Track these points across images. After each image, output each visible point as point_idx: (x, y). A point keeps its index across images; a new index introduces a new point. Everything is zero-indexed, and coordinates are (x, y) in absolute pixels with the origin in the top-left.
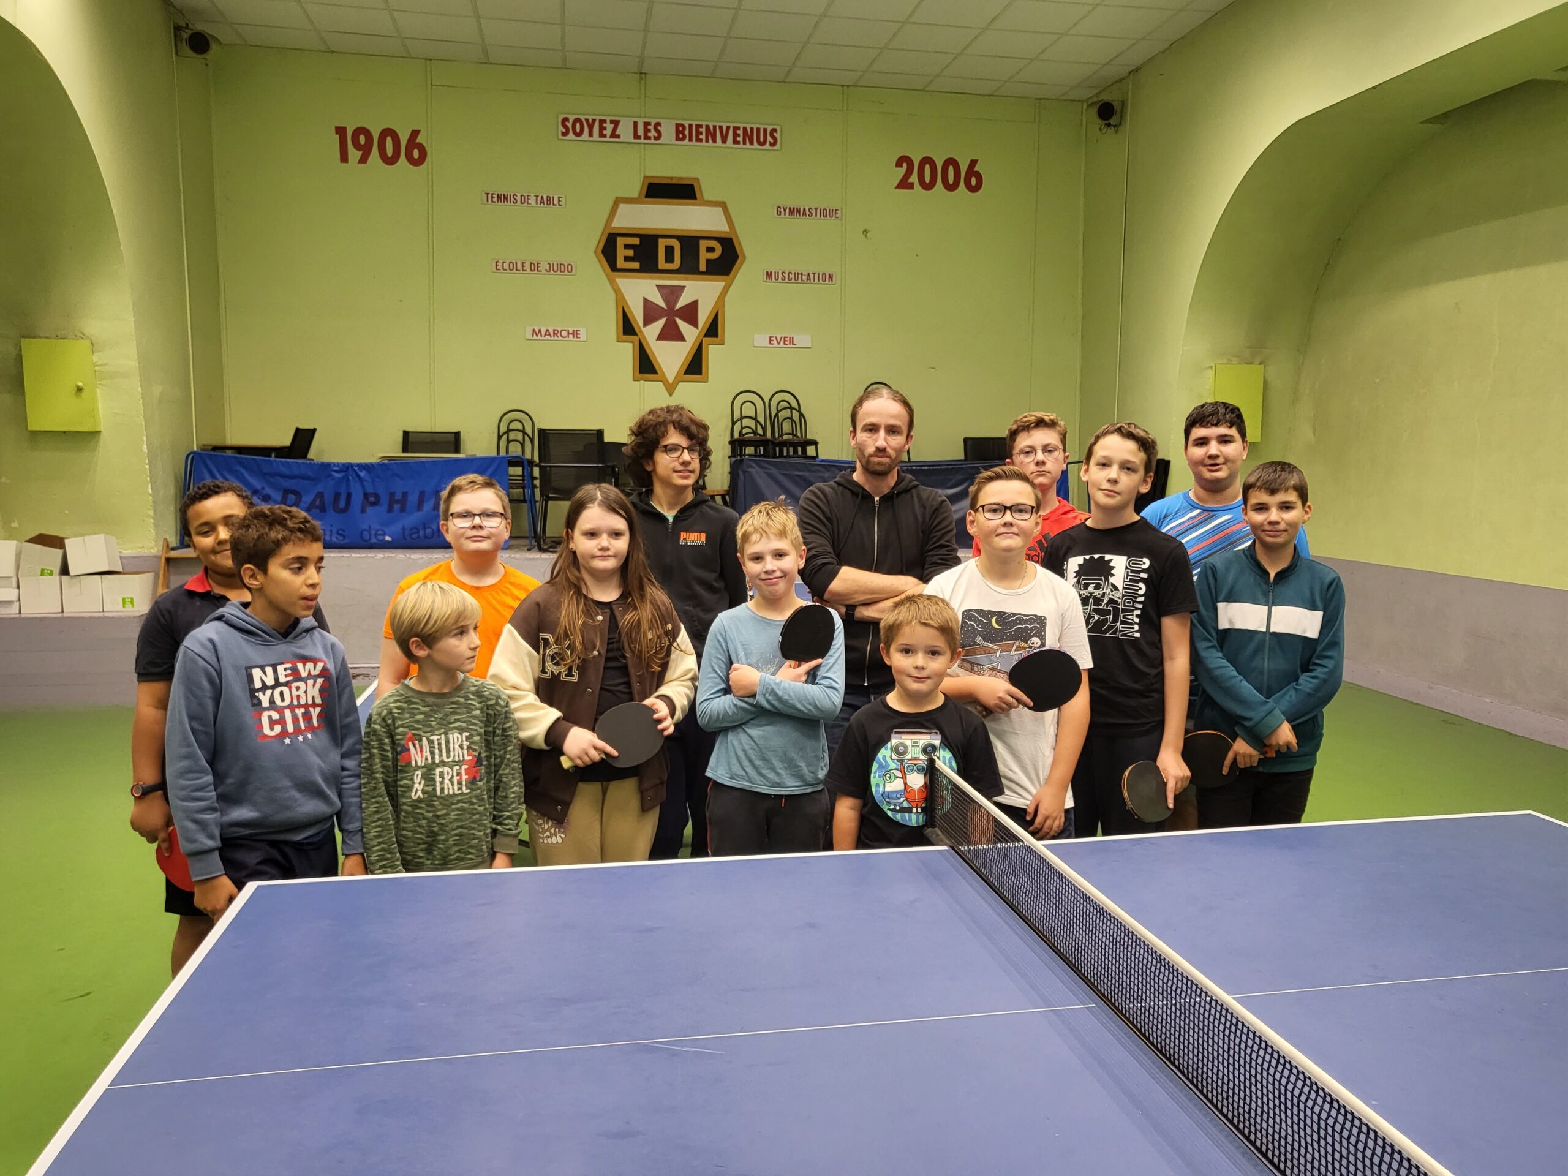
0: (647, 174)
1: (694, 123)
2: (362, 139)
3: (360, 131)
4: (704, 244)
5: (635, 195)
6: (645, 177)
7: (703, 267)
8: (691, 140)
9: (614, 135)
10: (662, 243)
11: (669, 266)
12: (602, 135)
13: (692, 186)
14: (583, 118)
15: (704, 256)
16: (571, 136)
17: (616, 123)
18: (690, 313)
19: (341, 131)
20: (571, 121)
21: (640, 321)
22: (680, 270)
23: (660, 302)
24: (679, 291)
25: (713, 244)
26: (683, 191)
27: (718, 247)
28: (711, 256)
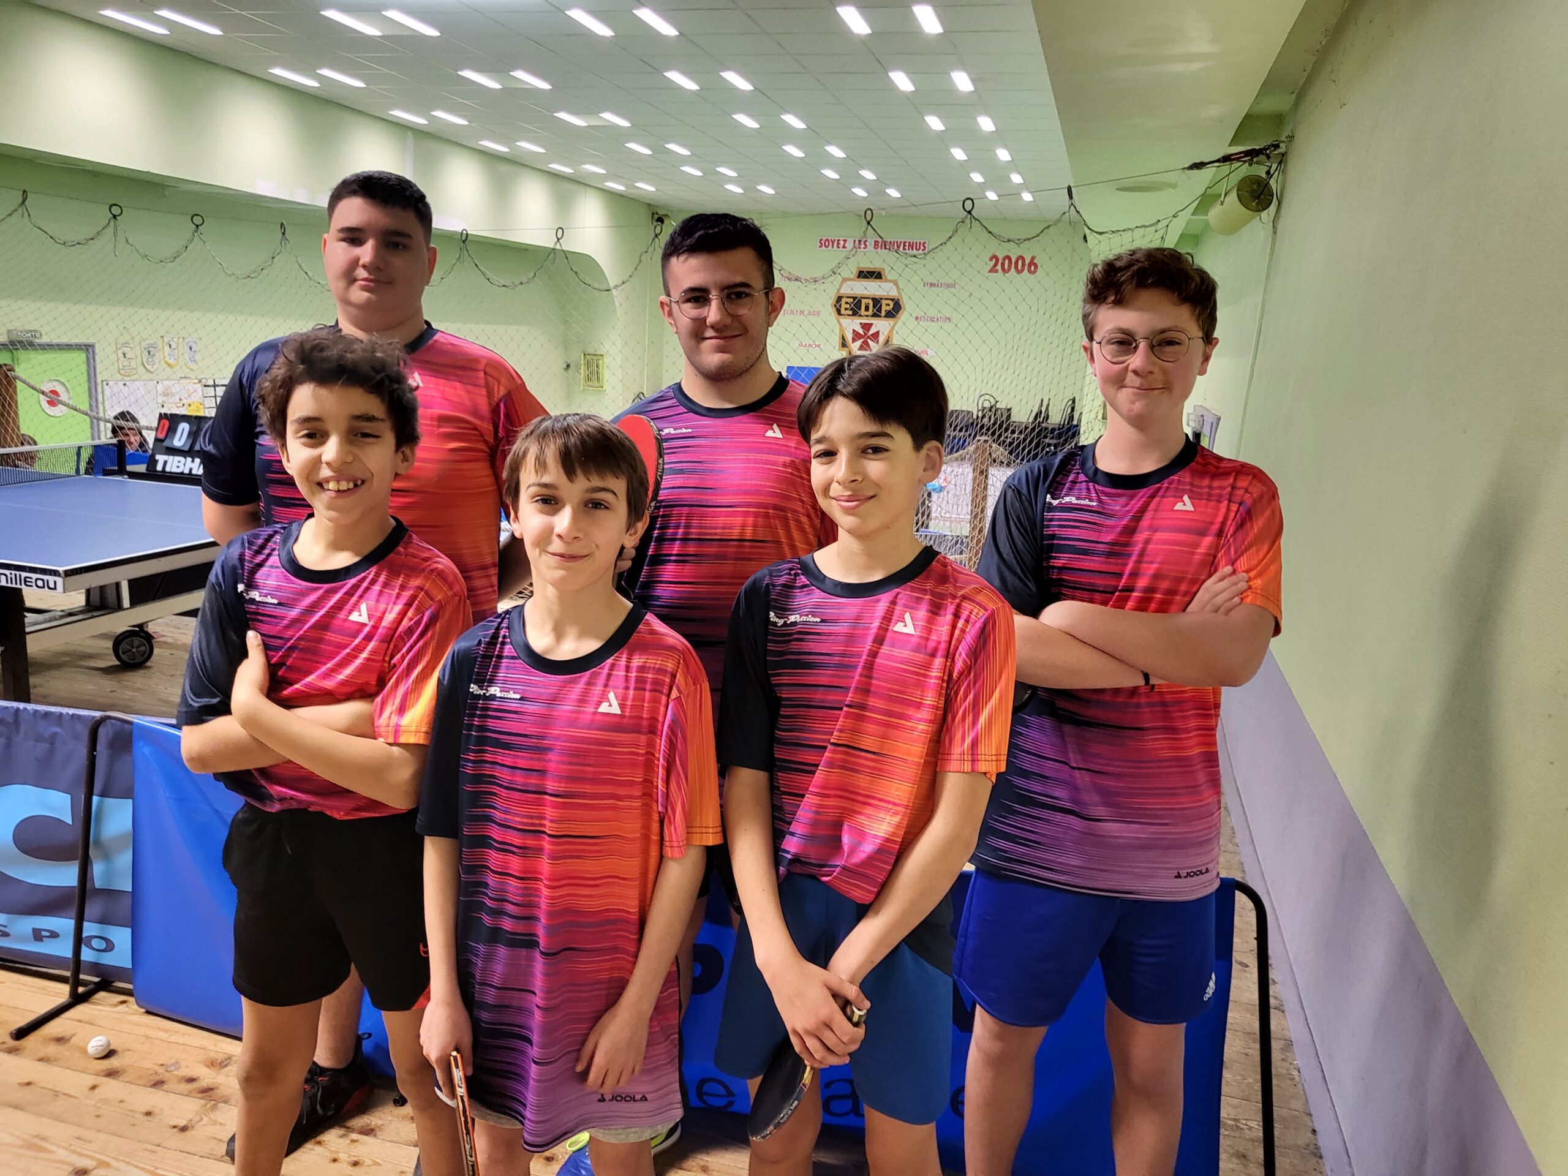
1: (884, 240)
4: (884, 302)
5: (852, 276)
6: (858, 268)
7: (883, 313)
8: (881, 249)
9: (844, 247)
10: (864, 302)
11: (867, 313)
12: (838, 247)
13: (880, 272)
14: (829, 239)
15: (884, 308)
16: (823, 247)
17: (845, 241)
18: (876, 335)
20: (824, 239)
21: (851, 341)
22: (874, 315)
23: (861, 331)
24: (872, 324)
25: (890, 302)
26: (876, 275)
27: (892, 304)
28: (888, 308)
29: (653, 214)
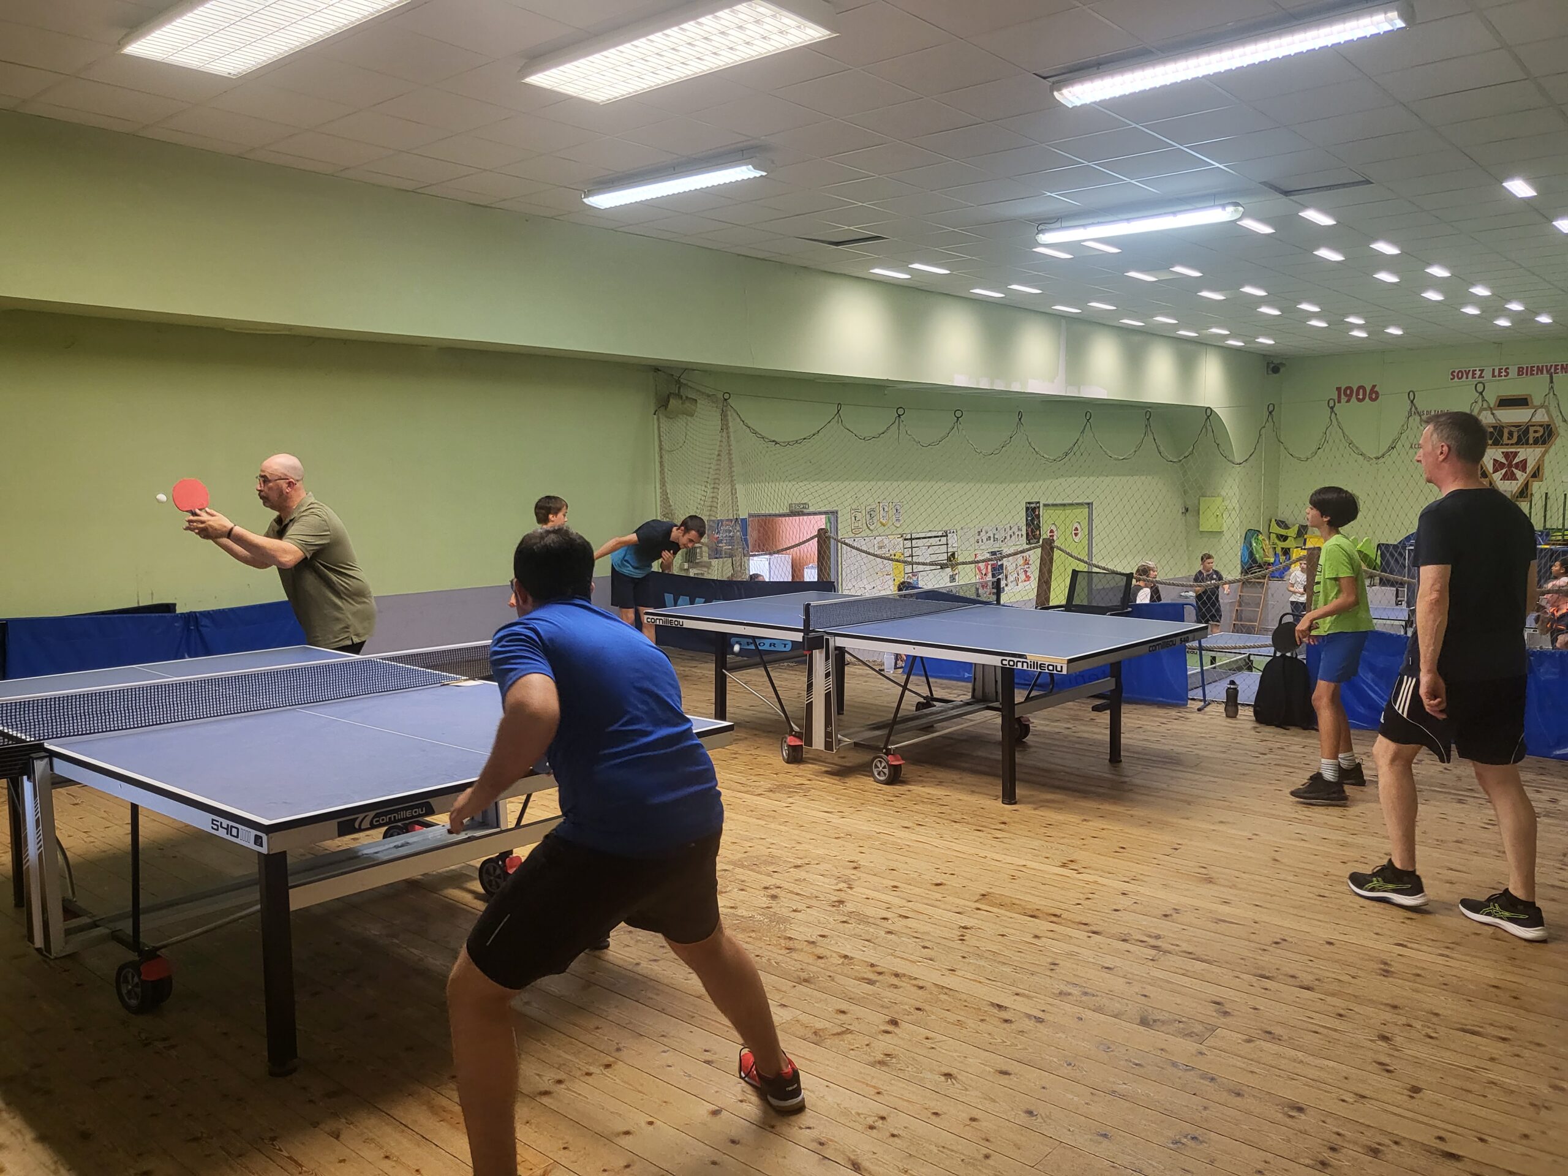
0: (1500, 394)
1: (1529, 366)
2: (1348, 392)
3: (1347, 388)
4: (1532, 429)
5: (1495, 405)
6: (1498, 396)
7: (1531, 441)
8: (1527, 374)
9: (1481, 377)
10: (1507, 430)
11: (1510, 442)
12: (1473, 377)
13: (1526, 399)
14: (1463, 370)
15: (1532, 435)
16: (1456, 379)
17: (1482, 371)
18: (1523, 465)
19: (1339, 389)
21: (1491, 471)
22: (1517, 443)
23: (1503, 460)
24: (1516, 454)
25: (1538, 428)
26: (1521, 402)
27: (1541, 429)
28: (1537, 435)
29: (1268, 363)
